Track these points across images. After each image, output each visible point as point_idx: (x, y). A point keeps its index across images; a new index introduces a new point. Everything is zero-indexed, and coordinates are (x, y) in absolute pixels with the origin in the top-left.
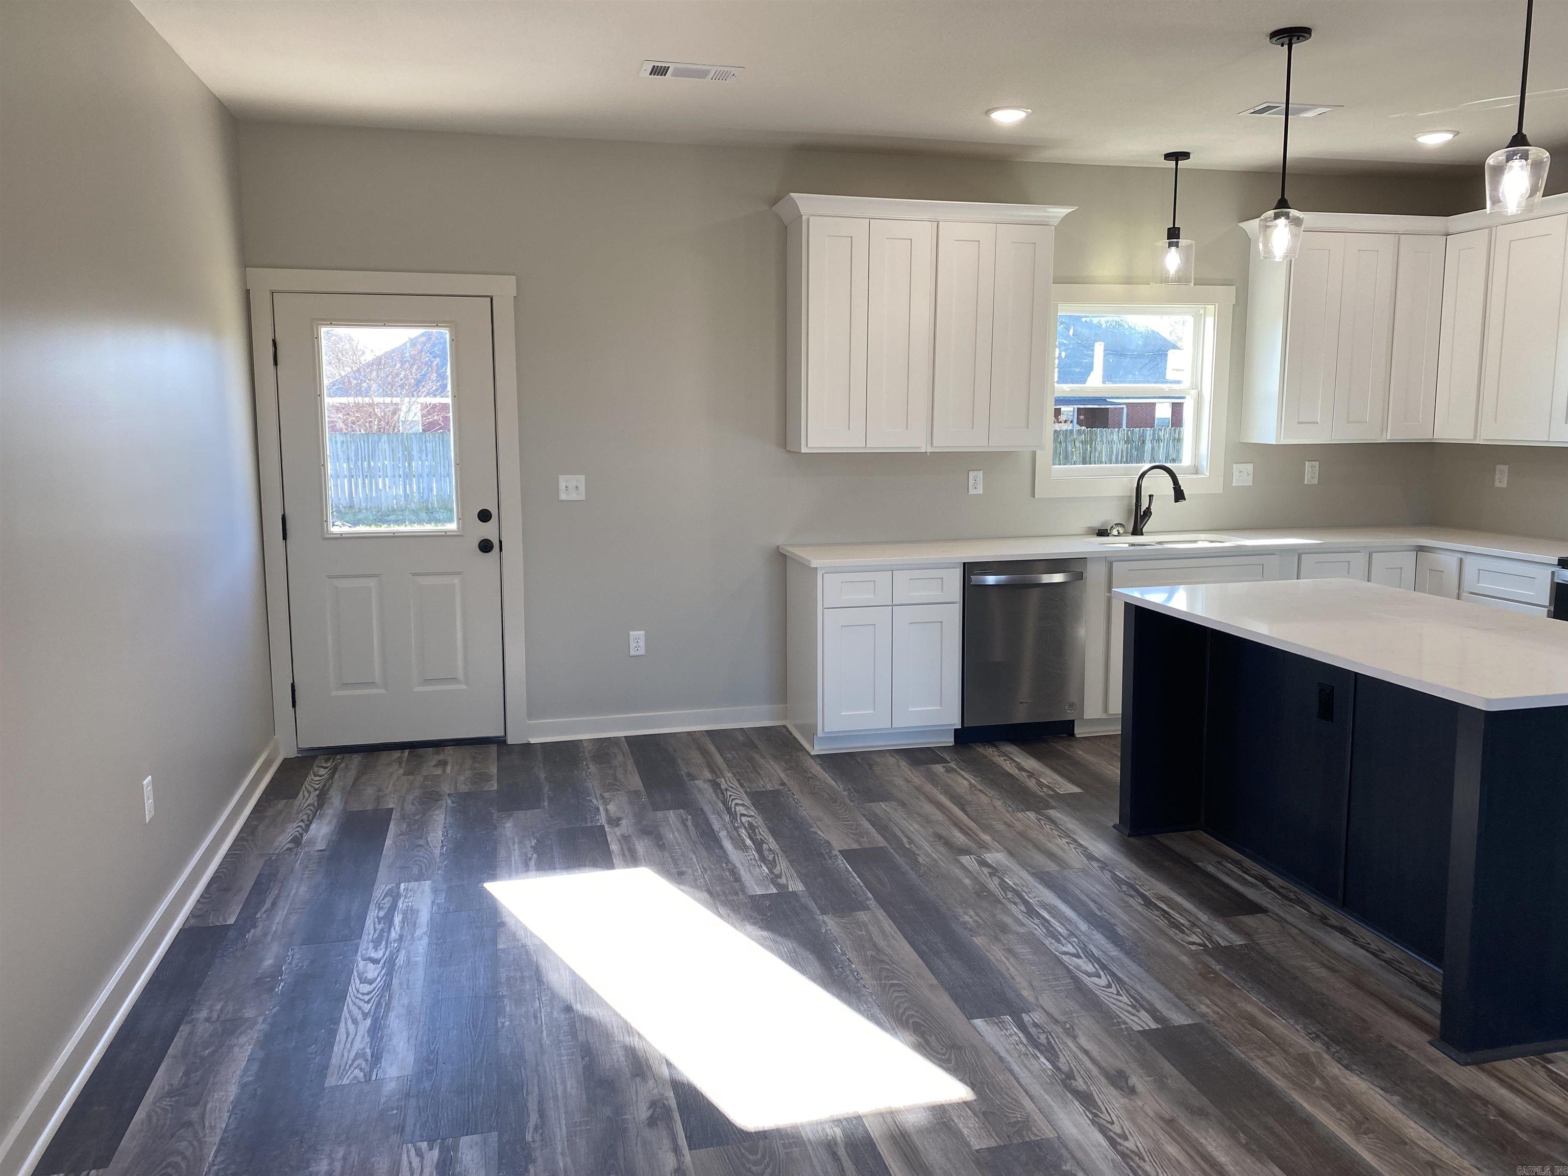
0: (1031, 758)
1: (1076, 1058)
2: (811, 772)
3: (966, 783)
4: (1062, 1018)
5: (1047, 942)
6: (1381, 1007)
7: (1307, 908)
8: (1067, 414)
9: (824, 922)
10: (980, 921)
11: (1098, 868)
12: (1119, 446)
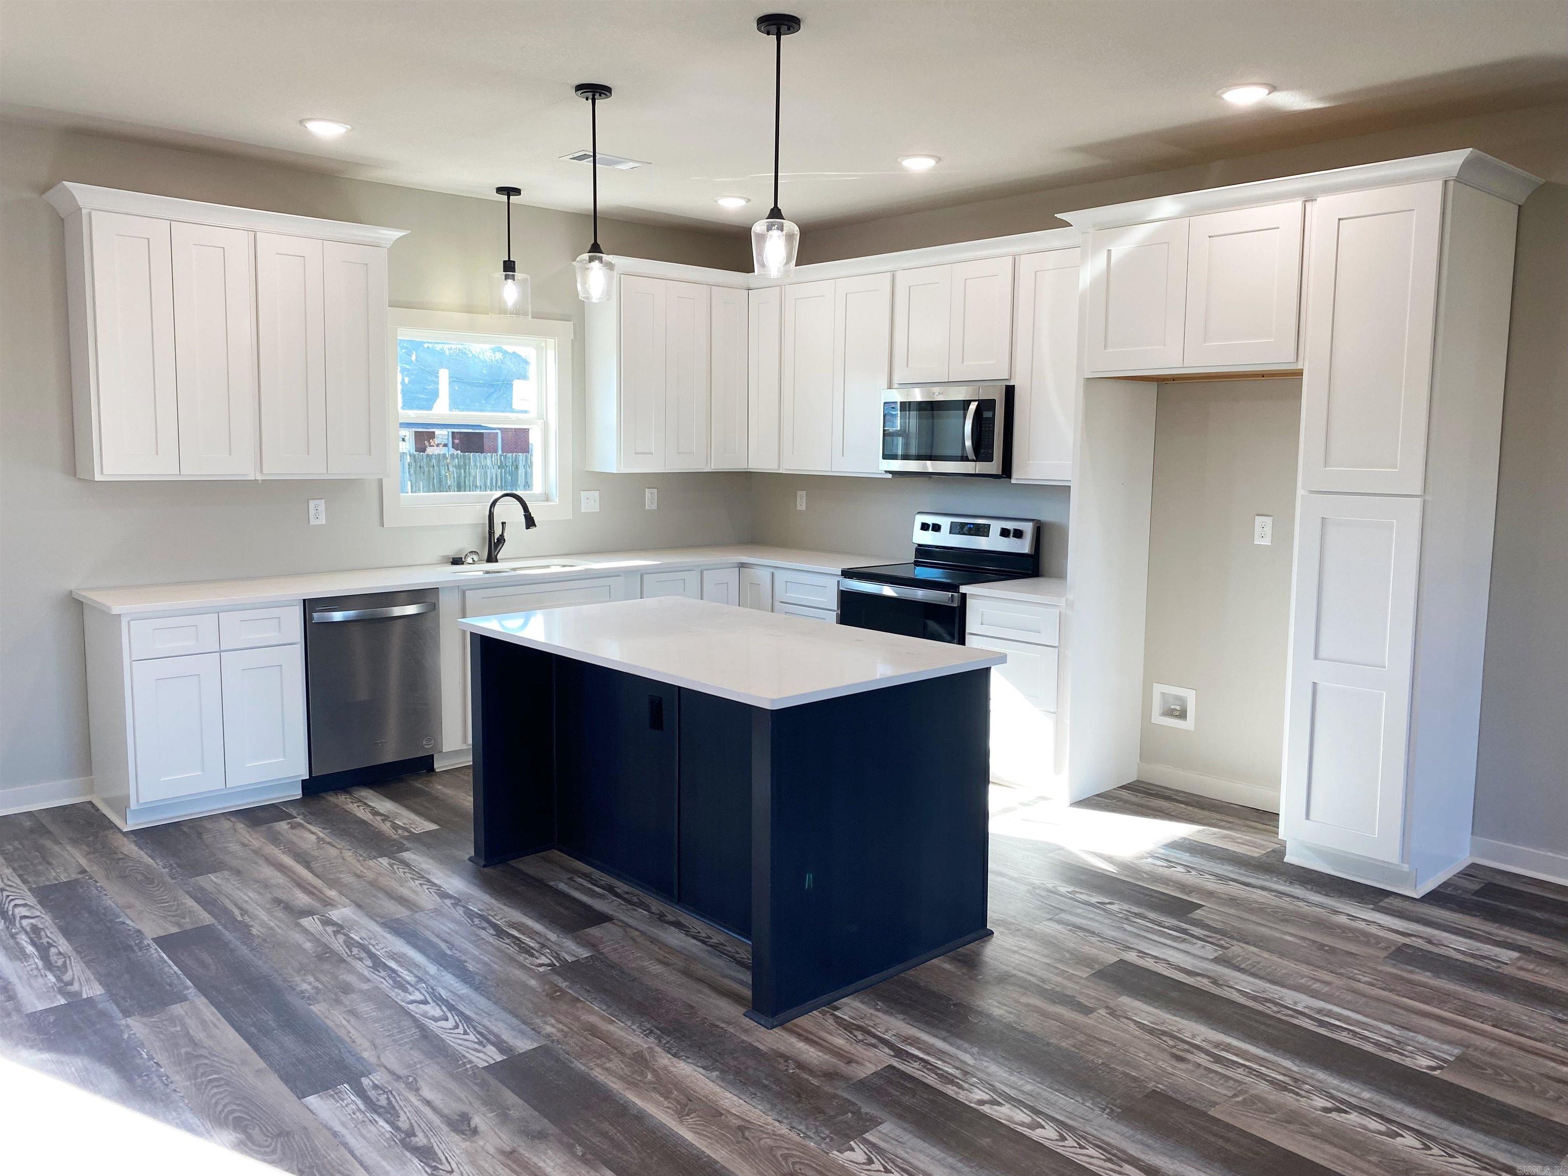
0: (387, 800)
1: (417, 1111)
2: (122, 853)
3: (313, 837)
4: (403, 1072)
5: (393, 995)
6: (707, 991)
7: (647, 908)
8: (442, 438)
9: (128, 1026)
10: (320, 986)
11: (451, 906)
12: (493, 472)
